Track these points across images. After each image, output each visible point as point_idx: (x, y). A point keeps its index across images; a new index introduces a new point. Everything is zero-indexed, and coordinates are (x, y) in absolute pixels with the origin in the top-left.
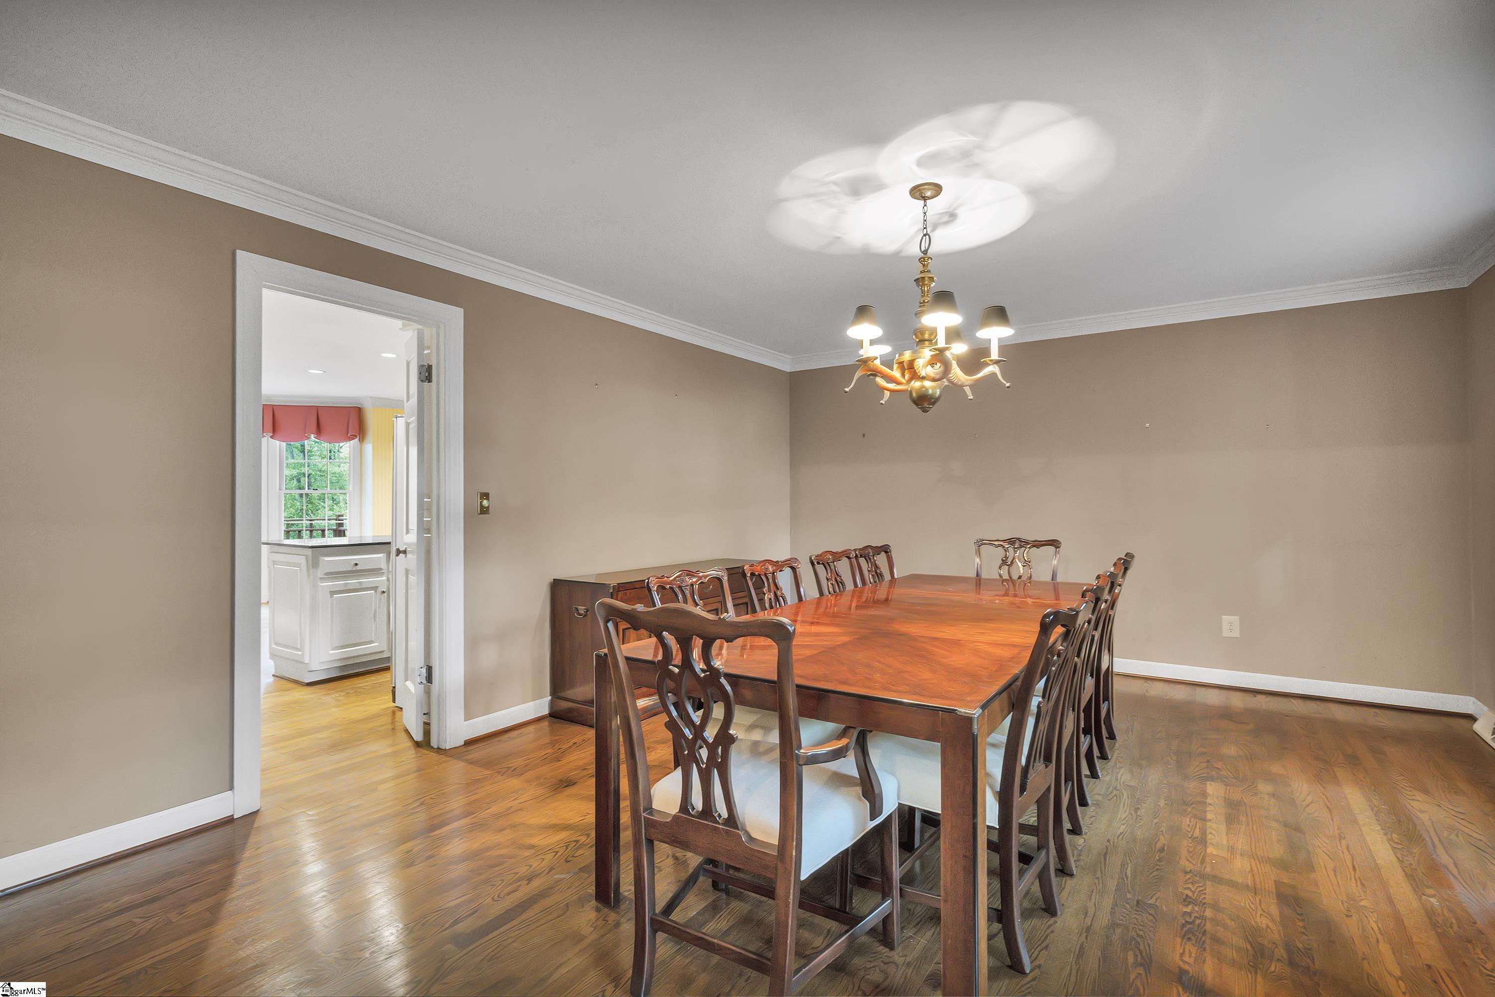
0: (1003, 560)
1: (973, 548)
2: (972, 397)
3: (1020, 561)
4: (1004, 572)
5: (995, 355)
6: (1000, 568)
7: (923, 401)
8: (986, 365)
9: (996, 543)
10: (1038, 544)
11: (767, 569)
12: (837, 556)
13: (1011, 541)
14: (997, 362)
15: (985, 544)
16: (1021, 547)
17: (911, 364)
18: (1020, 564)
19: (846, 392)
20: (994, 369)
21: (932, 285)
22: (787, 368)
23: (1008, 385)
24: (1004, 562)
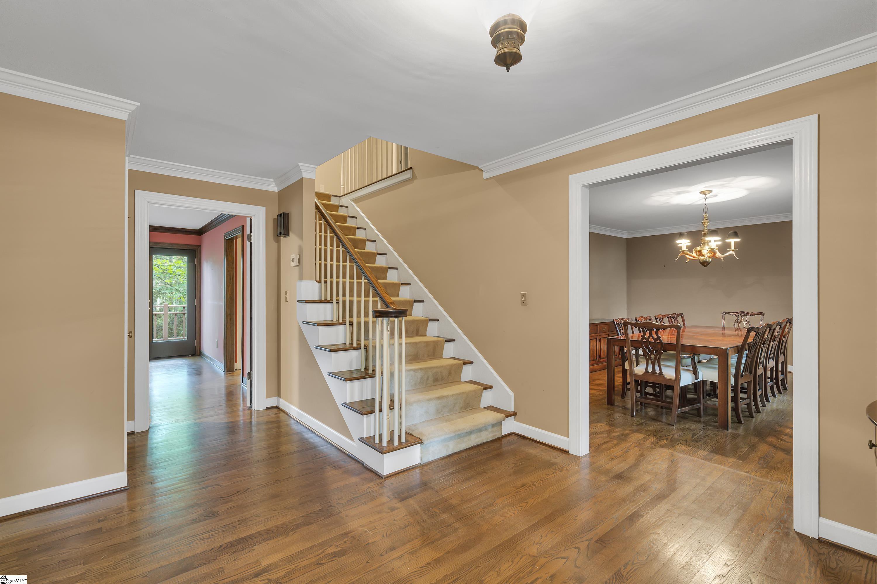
0: (735, 321)
1: (721, 316)
2: (723, 260)
3: (744, 321)
4: (736, 326)
5: (733, 248)
6: (734, 324)
7: (704, 263)
8: (730, 251)
9: (733, 314)
10: (753, 314)
11: (642, 319)
12: (664, 316)
13: (740, 313)
14: (733, 250)
15: (727, 314)
16: (745, 315)
17: (700, 251)
18: (744, 323)
19: (675, 261)
20: (732, 253)
21: (708, 224)
22: (626, 237)
23: (738, 258)
24: (736, 321)
